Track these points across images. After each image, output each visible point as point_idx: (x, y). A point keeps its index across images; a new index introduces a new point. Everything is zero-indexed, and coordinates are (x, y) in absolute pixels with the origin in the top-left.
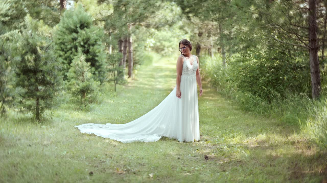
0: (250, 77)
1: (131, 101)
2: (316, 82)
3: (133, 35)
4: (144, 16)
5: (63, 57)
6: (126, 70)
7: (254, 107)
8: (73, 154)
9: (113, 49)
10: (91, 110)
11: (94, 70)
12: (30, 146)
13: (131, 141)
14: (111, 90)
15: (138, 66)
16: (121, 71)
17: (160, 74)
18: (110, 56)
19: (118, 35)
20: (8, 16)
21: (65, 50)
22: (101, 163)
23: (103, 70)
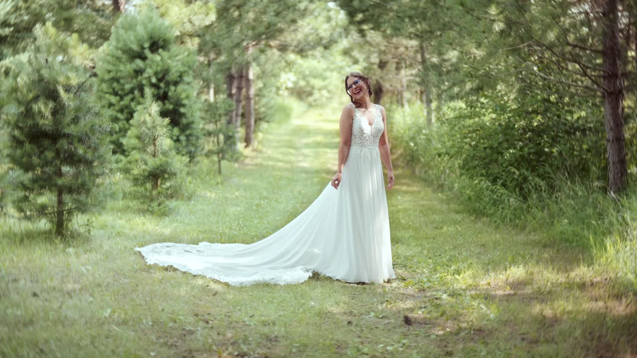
0: (485, 148)
1: (251, 193)
2: (617, 159)
3: (254, 64)
4: (276, 28)
5: (117, 108)
6: (241, 132)
7: (493, 208)
8: (126, 314)
9: (216, 92)
10: (170, 213)
11: (178, 134)
12: (35, 295)
13: (250, 282)
14: (211, 171)
15: (264, 125)
16: (230, 134)
17: (305, 141)
18: (210, 105)
19: (226, 63)
20: (9, 25)
21: (120, 92)
22: (185, 335)
23: (195, 133)
